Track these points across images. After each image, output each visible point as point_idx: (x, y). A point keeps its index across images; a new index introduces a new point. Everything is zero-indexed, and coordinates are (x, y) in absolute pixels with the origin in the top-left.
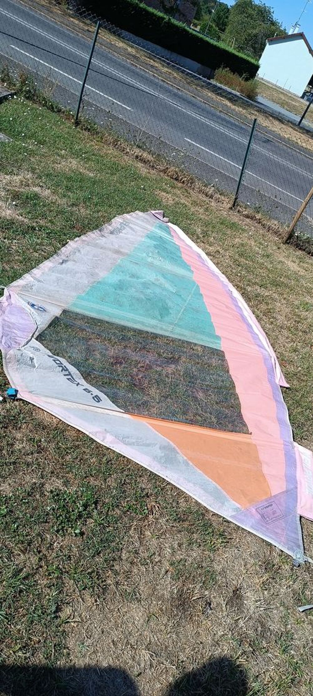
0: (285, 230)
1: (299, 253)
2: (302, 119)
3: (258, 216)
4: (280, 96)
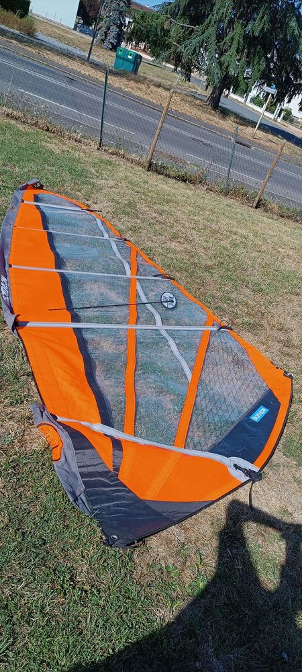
2: (89, 55)
3: (122, 152)
4: (54, 30)
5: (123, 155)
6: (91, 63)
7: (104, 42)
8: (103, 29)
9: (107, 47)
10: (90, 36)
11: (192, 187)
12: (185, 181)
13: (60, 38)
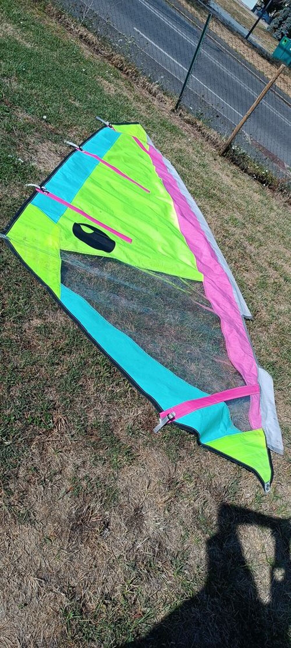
0: (223, 141)
1: (234, 167)
2: (250, 32)
3: (199, 123)
4: (232, 5)
5: (200, 127)
6: (248, 41)
7: (275, 31)
8: (279, 18)
9: (277, 36)
10: (265, 21)
11: (268, 192)
12: (263, 183)
13: (234, 14)
